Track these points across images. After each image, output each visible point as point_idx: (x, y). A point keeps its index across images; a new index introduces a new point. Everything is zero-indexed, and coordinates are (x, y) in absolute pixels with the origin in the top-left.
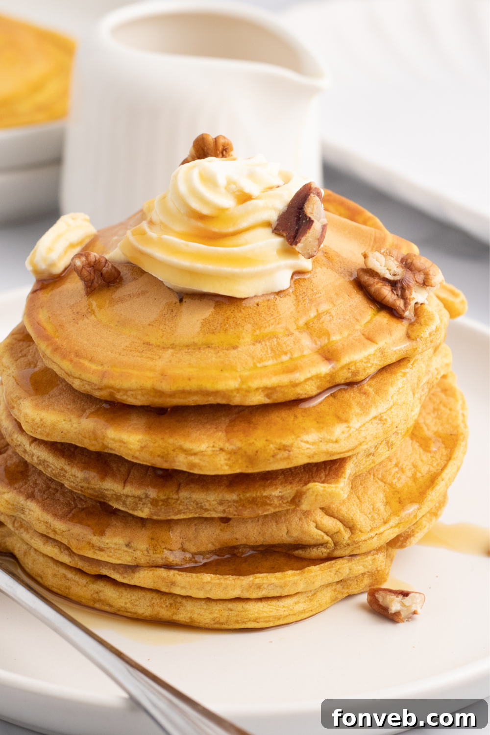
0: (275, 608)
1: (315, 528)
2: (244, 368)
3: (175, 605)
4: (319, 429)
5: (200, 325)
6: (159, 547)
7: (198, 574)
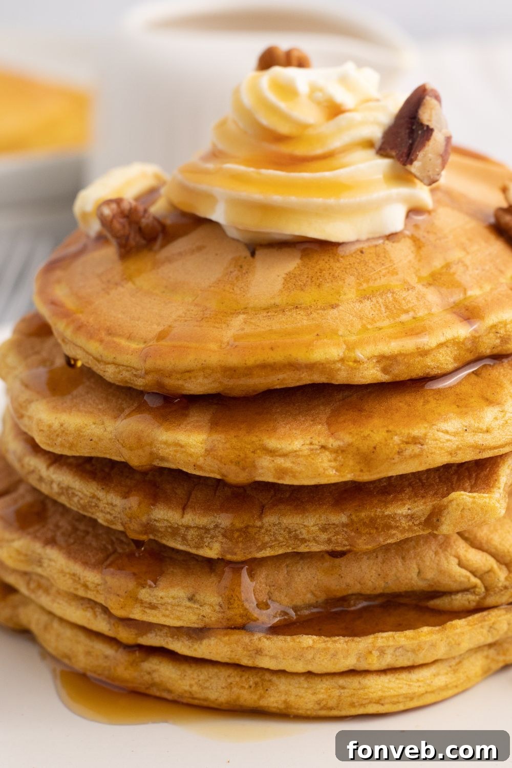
0: (405, 682)
1: (457, 567)
2: (349, 332)
3: (262, 685)
4: (462, 415)
5: (283, 281)
6: (236, 599)
7: (295, 637)
